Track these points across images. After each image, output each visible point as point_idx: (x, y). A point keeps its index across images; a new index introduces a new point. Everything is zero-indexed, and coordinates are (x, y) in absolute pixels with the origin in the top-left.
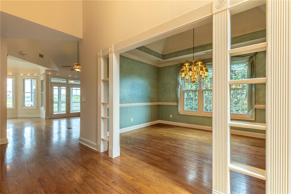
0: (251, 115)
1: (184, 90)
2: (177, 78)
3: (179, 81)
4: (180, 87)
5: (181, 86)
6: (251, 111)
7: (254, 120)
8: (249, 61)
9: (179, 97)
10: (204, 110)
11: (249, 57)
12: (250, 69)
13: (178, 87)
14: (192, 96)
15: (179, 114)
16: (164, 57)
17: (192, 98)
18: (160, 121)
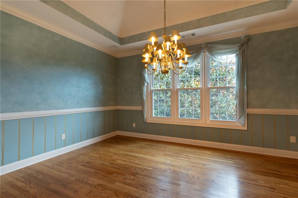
0: (243, 123)
1: (151, 89)
2: (142, 73)
3: (145, 77)
4: (146, 84)
5: (148, 83)
6: (243, 117)
7: (247, 130)
8: (240, 49)
9: (145, 98)
10: (179, 117)
11: (239, 44)
12: (241, 61)
13: (144, 85)
14: (163, 98)
15: (145, 123)
16: (122, 41)
17: (163, 100)
18: (118, 133)
